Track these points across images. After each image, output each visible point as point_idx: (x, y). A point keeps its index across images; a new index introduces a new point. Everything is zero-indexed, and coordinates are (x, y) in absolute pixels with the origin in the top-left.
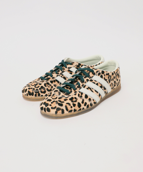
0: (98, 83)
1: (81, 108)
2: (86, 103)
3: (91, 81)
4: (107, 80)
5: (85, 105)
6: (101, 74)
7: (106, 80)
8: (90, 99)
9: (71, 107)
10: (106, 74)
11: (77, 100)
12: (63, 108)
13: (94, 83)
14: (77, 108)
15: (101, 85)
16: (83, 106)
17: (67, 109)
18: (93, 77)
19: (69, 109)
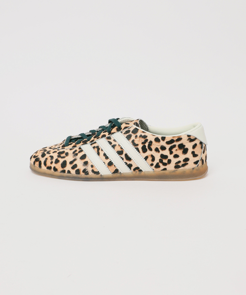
0: (117, 145)
1: (65, 169)
2: (75, 166)
3: (109, 138)
4: (138, 145)
5: (73, 168)
6: (131, 133)
7: (135, 145)
8: (86, 163)
9: (52, 163)
10: (141, 136)
11: (66, 157)
12: (43, 160)
13: (110, 143)
14: (58, 166)
15: (120, 150)
16: (68, 167)
17: (45, 164)
18: (114, 134)
19: (48, 164)
